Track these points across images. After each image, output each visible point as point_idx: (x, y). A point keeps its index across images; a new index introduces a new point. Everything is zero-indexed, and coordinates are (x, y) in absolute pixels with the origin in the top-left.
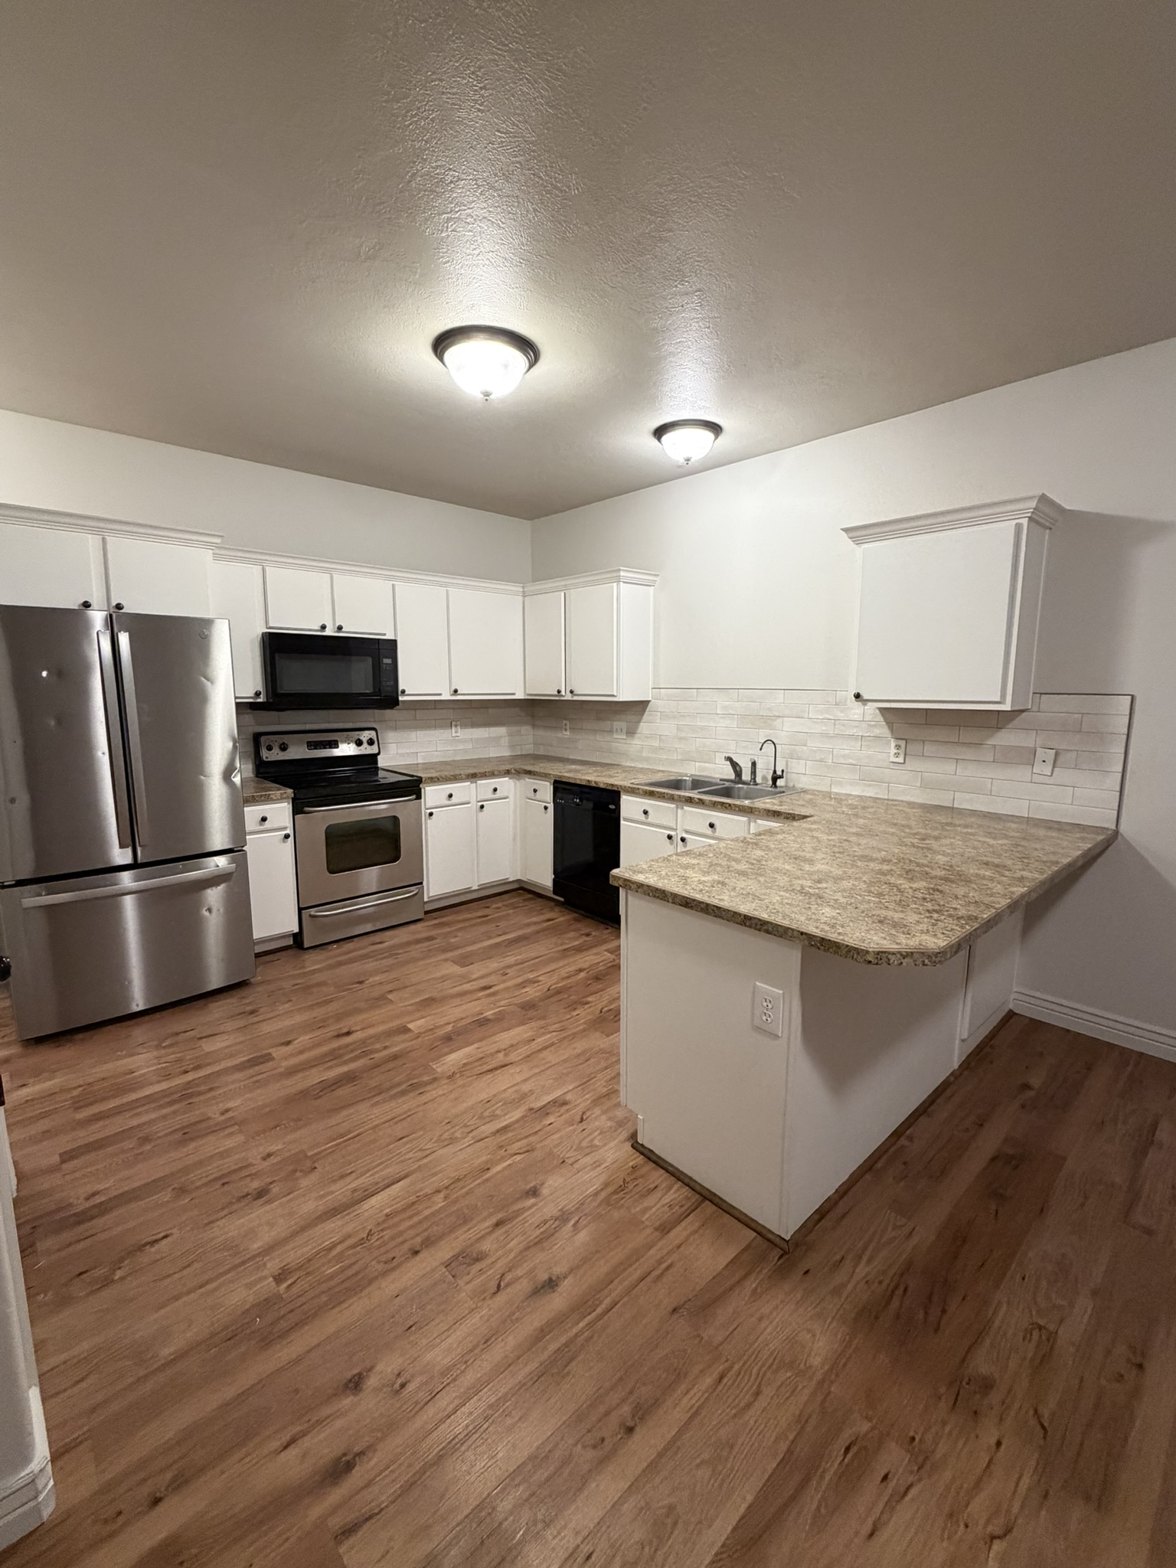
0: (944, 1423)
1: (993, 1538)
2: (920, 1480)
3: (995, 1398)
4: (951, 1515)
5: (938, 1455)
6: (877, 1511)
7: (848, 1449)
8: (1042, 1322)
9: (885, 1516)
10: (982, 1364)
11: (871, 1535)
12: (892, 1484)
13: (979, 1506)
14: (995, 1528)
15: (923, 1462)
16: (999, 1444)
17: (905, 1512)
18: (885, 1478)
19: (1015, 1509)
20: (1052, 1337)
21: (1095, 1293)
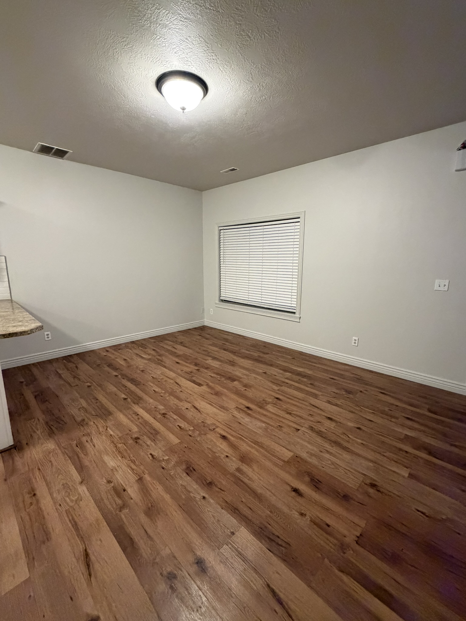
0: (85, 429)
1: (107, 429)
2: (91, 436)
3: (86, 420)
4: (100, 434)
5: (89, 432)
6: (91, 444)
7: (77, 446)
8: (79, 407)
9: (93, 443)
10: (79, 419)
11: (94, 446)
12: (89, 440)
13: (101, 429)
14: (105, 428)
15: (88, 435)
16: (94, 422)
17: (95, 441)
18: (87, 441)
19: (105, 424)
20: (83, 407)
21: (81, 398)
